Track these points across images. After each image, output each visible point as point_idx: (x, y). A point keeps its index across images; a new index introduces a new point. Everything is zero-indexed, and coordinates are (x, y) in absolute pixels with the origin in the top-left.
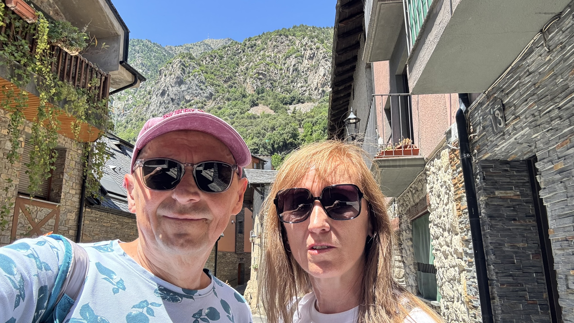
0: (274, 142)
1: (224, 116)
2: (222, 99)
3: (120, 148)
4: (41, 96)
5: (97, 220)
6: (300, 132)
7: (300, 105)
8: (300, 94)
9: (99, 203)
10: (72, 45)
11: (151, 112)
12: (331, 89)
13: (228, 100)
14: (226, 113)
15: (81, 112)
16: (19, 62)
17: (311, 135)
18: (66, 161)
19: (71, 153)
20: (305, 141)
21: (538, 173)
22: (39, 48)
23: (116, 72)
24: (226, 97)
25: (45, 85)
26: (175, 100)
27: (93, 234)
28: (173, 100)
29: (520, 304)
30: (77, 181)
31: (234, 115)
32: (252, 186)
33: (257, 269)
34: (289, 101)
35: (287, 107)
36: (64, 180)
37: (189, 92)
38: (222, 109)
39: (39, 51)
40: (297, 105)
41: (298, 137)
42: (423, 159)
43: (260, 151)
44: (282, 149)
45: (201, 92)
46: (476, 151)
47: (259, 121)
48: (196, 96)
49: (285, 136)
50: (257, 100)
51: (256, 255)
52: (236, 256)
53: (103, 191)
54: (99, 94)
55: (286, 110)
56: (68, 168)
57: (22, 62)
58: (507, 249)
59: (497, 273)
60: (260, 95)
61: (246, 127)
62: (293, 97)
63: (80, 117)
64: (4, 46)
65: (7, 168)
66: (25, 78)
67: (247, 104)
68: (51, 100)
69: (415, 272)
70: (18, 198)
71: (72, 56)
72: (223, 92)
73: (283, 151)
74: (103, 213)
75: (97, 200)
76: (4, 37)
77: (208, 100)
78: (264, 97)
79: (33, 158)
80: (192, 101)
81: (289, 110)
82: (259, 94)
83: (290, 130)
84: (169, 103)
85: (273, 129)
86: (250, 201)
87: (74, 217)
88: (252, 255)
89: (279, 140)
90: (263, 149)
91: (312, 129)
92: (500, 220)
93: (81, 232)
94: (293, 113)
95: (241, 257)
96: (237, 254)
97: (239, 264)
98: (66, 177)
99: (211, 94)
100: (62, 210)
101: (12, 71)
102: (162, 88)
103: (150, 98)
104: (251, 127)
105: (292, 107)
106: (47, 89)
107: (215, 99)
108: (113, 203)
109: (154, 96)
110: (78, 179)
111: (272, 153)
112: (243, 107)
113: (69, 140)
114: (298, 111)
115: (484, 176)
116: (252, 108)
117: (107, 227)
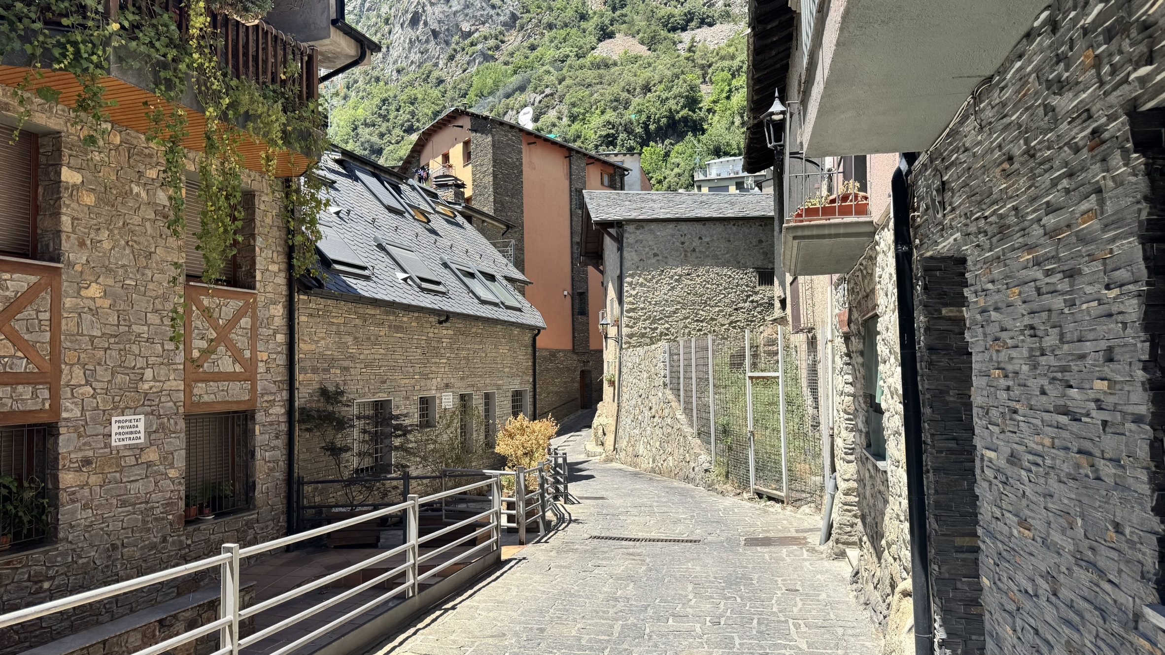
0: (649, 118)
1: (543, 65)
2: (537, 26)
3: (344, 168)
4: (208, 114)
5: (320, 313)
6: (703, 93)
7: (705, 30)
8: (704, 5)
9: (321, 286)
10: (246, 10)
11: (394, 63)
12: (749, 30)
13: (550, 26)
14: (547, 58)
15: (276, 133)
16: (164, 56)
17: (728, 98)
18: (256, 214)
19: (263, 199)
20: (714, 112)
21: (966, 304)
22: (193, 27)
23: (326, 41)
24: (545, 21)
25: (211, 91)
26: (439, 33)
27: (316, 339)
28: (435, 34)
29: (964, 480)
30: (279, 249)
31: (563, 61)
32: (598, 227)
33: (614, 383)
34: (681, 22)
35: (676, 36)
36: (257, 249)
37: (467, 15)
38: (539, 49)
39: (194, 32)
40: (699, 30)
41: (700, 105)
42: (872, 222)
43: (619, 138)
44: (666, 132)
45: (492, 12)
46: (917, 241)
47: (617, 73)
48: (483, 23)
49: (672, 104)
50: (612, 25)
51: (610, 356)
52: (575, 357)
53: (326, 262)
54: (301, 91)
55: (674, 43)
56: (262, 226)
57: (170, 57)
58: (951, 399)
59: (932, 435)
60: (618, 13)
61: (590, 88)
62: (689, 12)
63: (273, 142)
64: (136, 31)
65: (164, 237)
66: (178, 84)
67: (590, 34)
68: (223, 117)
69: (865, 408)
70: (187, 286)
71: (247, 27)
72: (539, 10)
73: (667, 137)
74: (329, 301)
75: (316, 279)
76: (133, 13)
77: (508, 31)
78: (626, 16)
79: (207, 224)
80: (476, 35)
81: (681, 42)
82: (614, 9)
83: (682, 90)
84: (427, 41)
85: (647, 89)
86: (597, 253)
87: (281, 311)
88: (605, 356)
89: (659, 111)
90: (625, 135)
91: (729, 85)
92: (946, 354)
93: (296, 336)
94: (690, 50)
95: (584, 358)
96: (577, 353)
97: (583, 372)
98: (259, 241)
99: (514, 17)
100: (261, 299)
101: (156, 74)
102: (412, 9)
103: (390, 33)
104: (599, 86)
105: (686, 36)
106: (216, 97)
107: (522, 27)
108: (344, 282)
109: (397, 28)
110: (280, 245)
111: (644, 143)
112: (581, 43)
113: (257, 175)
114: (700, 45)
115: (925, 284)
116: (601, 44)
117: (339, 325)
